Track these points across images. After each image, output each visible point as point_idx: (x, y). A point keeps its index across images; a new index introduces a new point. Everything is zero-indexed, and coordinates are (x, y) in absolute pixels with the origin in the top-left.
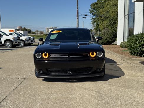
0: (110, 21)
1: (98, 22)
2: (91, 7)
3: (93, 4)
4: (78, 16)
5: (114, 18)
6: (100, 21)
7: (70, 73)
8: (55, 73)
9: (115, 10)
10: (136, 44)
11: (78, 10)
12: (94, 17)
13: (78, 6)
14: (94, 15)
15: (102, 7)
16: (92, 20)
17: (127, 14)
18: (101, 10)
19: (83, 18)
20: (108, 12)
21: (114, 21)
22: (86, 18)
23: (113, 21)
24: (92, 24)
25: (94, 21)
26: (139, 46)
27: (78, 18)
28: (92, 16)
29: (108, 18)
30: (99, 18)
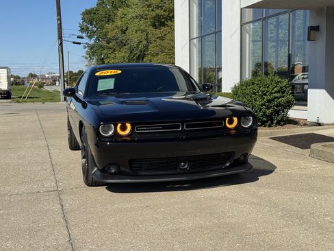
0: (131, 52)
1: (102, 54)
2: (83, 19)
3: (86, 10)
4: (60, 37)
5: (141, 46)
6: (105, 52)
7: (186, 167)
8: (147, 170)
9: (142, 28)
10: (255, 99)
11: (61, 23)
12: (92, 42)
13: (59, 14)
14: (90, 37)
15: (109, 19)
16: (87, 49)
17: (195, 37)
18: (109, 26)
19: (74, 43)
20: (124, 32)
21: (141, 51)
22: (80, 44)
23: (137, 52)
24: (86, 58)
25: (93, 51)
26: (262, 105)
27: (62, 43)
28: (86, 40)
29: (125, 45)
30: (104, 44)
